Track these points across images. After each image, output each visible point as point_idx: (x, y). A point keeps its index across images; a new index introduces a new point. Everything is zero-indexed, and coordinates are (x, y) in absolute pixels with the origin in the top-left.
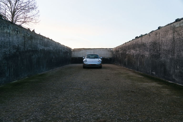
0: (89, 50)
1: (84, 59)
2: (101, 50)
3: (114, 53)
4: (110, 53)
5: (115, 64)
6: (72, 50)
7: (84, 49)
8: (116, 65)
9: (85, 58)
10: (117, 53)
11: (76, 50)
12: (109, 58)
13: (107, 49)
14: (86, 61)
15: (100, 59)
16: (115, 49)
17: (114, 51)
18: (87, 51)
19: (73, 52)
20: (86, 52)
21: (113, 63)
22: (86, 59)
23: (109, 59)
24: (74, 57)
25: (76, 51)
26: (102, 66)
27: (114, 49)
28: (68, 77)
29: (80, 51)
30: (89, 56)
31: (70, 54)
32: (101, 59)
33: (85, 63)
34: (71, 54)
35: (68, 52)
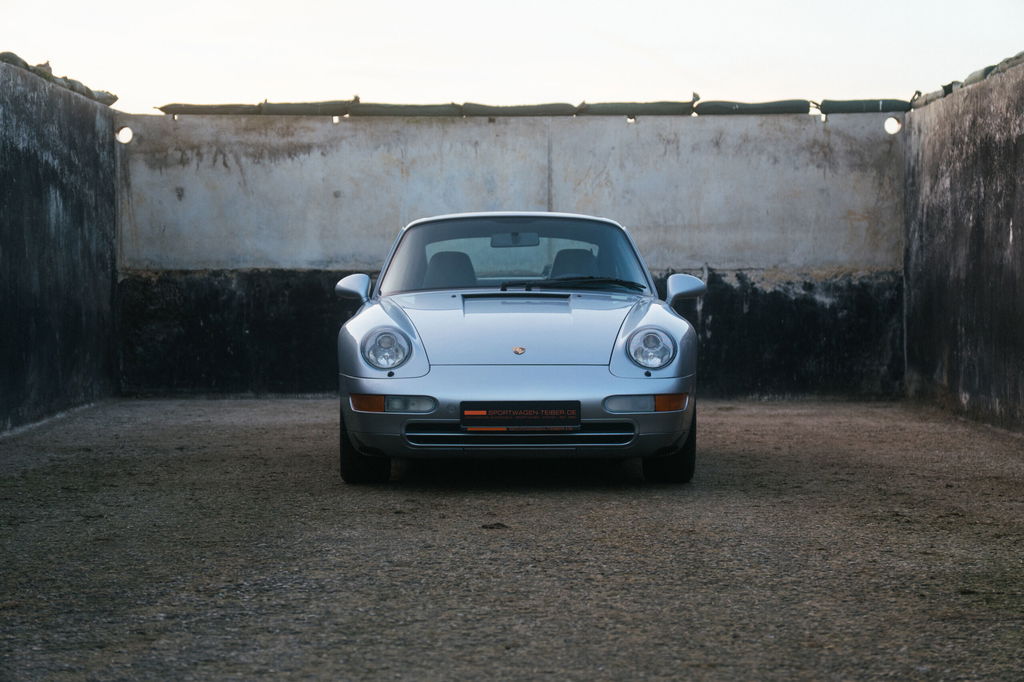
0: (459, 130)
1: (352, 304)
2: (671, 142)
3: (937, 191)
4: (857, 192)
5: (958, 411)
6: (125, 136)
7: (353, 110)
8: (976, 416)
9: (373, 293)
10: (999, 185)
11: (206, 127)
12: (829, 289)
13: (798, 108)
14: (396, 343)
15: (659, 315)
16: (951, 119)
17: (923, 144)
18: (413, 151)
19: (141, 174)
20: (406, 169)
21: (912, 379)
22: (398, 314)
23: (823, 299)
24: (167, 278)
25: (196, 149)
26: (701, 442)
27: (927, 118)
28: (49, 647)
29: (275, 153)
30: (462, 259)
31: (78, 211)
32: (682, 306)
33: (375, 382)
34: (114, 220)
35: (52, 176)
